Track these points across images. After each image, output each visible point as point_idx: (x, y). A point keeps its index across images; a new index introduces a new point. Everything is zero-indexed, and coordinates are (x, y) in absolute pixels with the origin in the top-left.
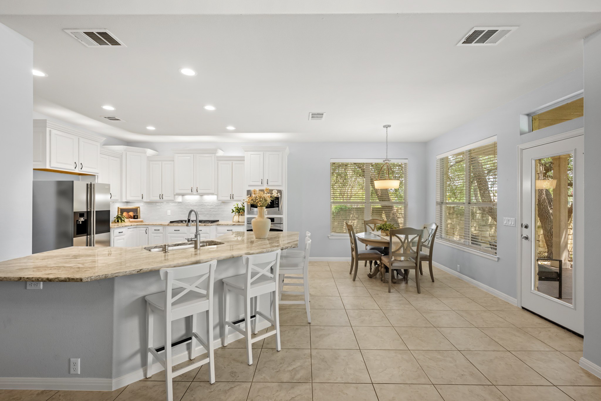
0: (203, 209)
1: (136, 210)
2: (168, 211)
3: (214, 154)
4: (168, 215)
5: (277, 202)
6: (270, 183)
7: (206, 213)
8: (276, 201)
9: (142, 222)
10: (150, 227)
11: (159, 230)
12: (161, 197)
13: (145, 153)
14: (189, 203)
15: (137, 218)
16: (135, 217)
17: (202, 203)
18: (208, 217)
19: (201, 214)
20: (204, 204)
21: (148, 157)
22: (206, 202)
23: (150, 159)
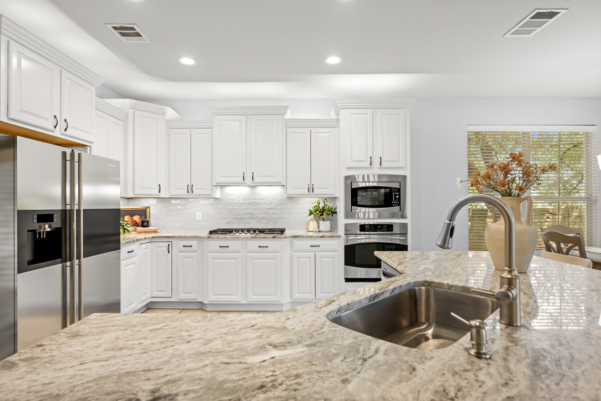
0: (256, 211)
1: (143, 212)
2: (197, 213)
3: (281, 116)
4: (197, 220)
5: (397, 197)
6: (384, 164)
7: (260, 216)
8: (395, 195)
9: (155, 232)
10: (174, 242)
11: (191, 246)
12: (190, 189)
13: (164, 114)
14: (232, 200)
15: (147, 226)
16: (145, 224)
17: (254, 201)
18: (264, 223)
19: (253, 218)
20: (258, 201)
21: (168, 122)
22: (261, 199)
23: (170, 125)
